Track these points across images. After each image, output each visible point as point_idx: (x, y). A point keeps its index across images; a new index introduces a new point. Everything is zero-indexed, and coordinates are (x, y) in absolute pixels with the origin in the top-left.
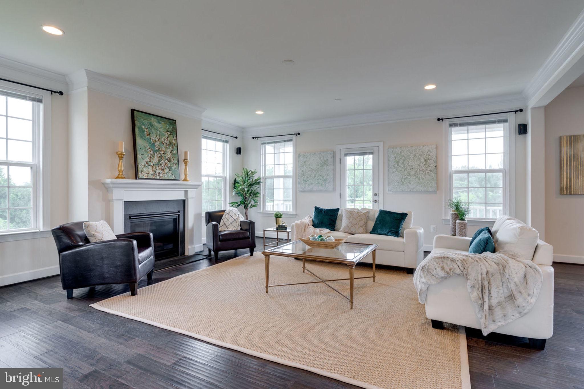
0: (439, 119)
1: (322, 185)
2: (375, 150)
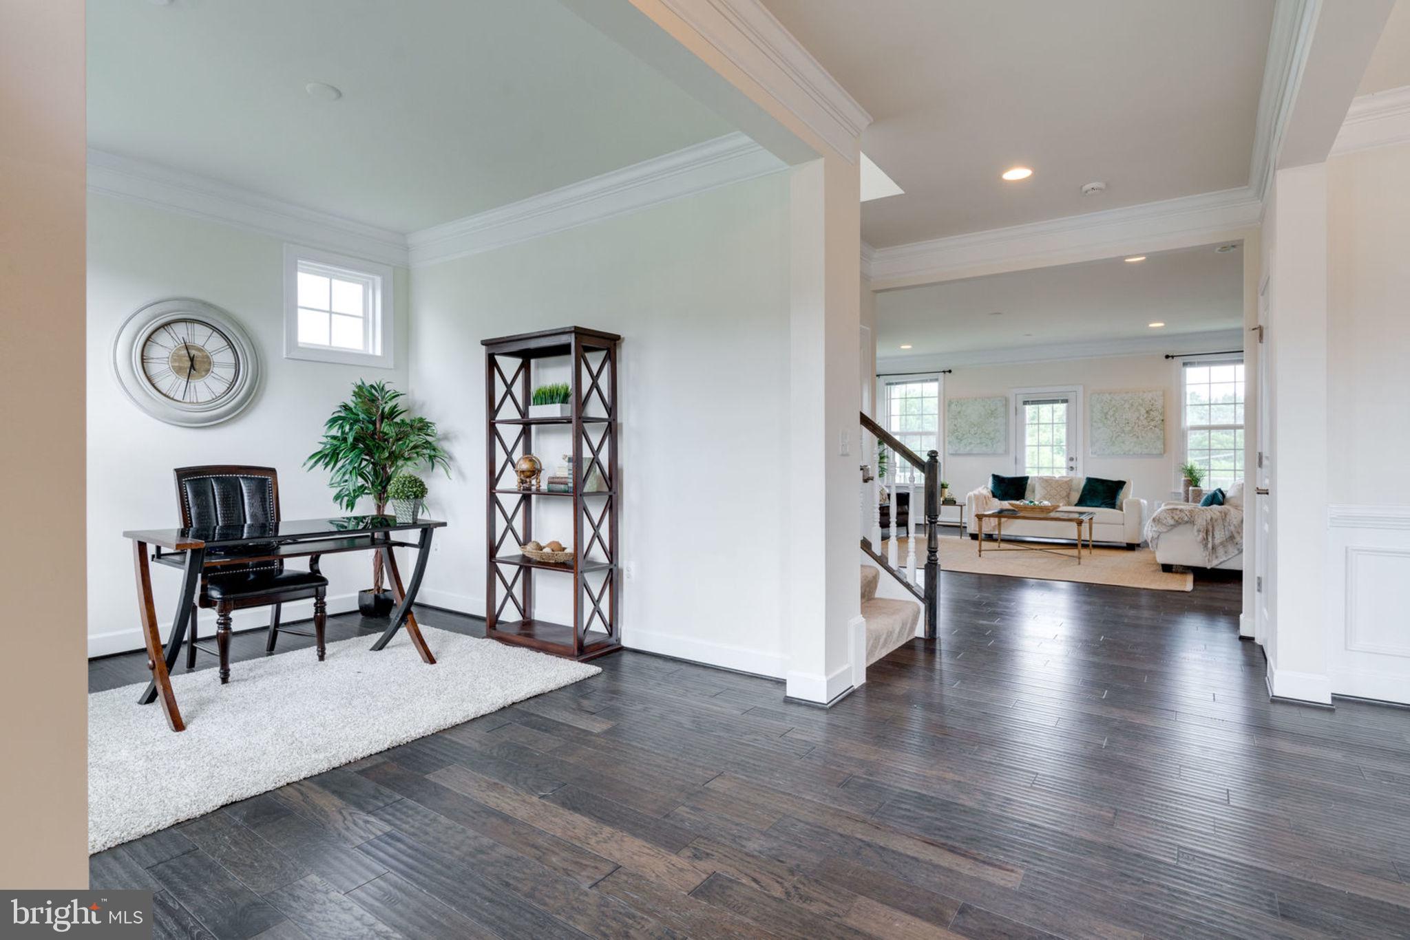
0: (1167, 357)
1: (986, 445)
2: (1071, 397)
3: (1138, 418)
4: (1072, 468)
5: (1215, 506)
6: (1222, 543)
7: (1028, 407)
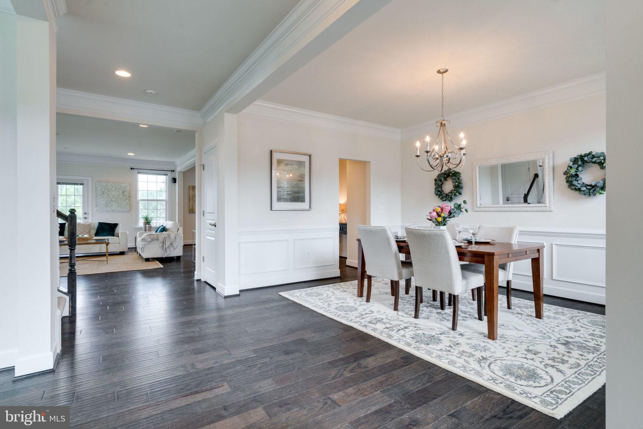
0: (131, 169)
2: (85, 182)
3: (119, 195)
4: (86, 218)
5: (164, 232)
6: (168, 247)
7: (60, 186)
